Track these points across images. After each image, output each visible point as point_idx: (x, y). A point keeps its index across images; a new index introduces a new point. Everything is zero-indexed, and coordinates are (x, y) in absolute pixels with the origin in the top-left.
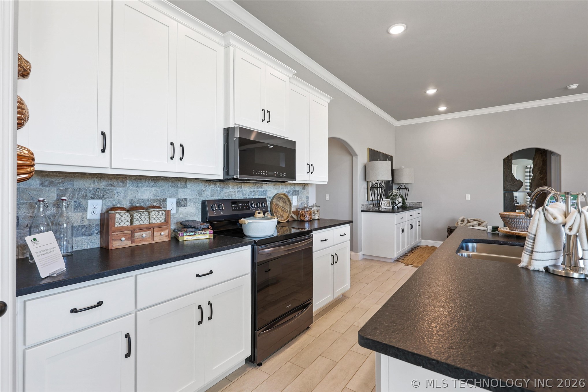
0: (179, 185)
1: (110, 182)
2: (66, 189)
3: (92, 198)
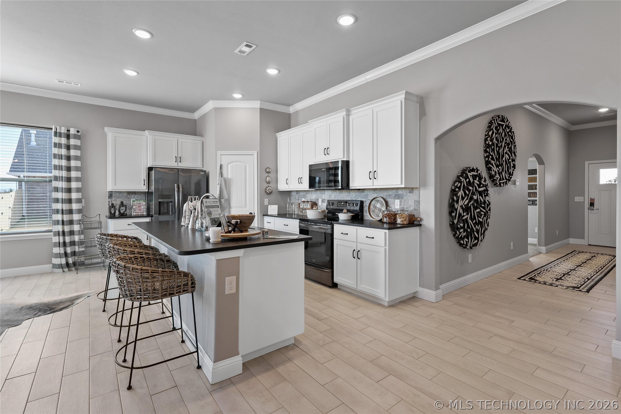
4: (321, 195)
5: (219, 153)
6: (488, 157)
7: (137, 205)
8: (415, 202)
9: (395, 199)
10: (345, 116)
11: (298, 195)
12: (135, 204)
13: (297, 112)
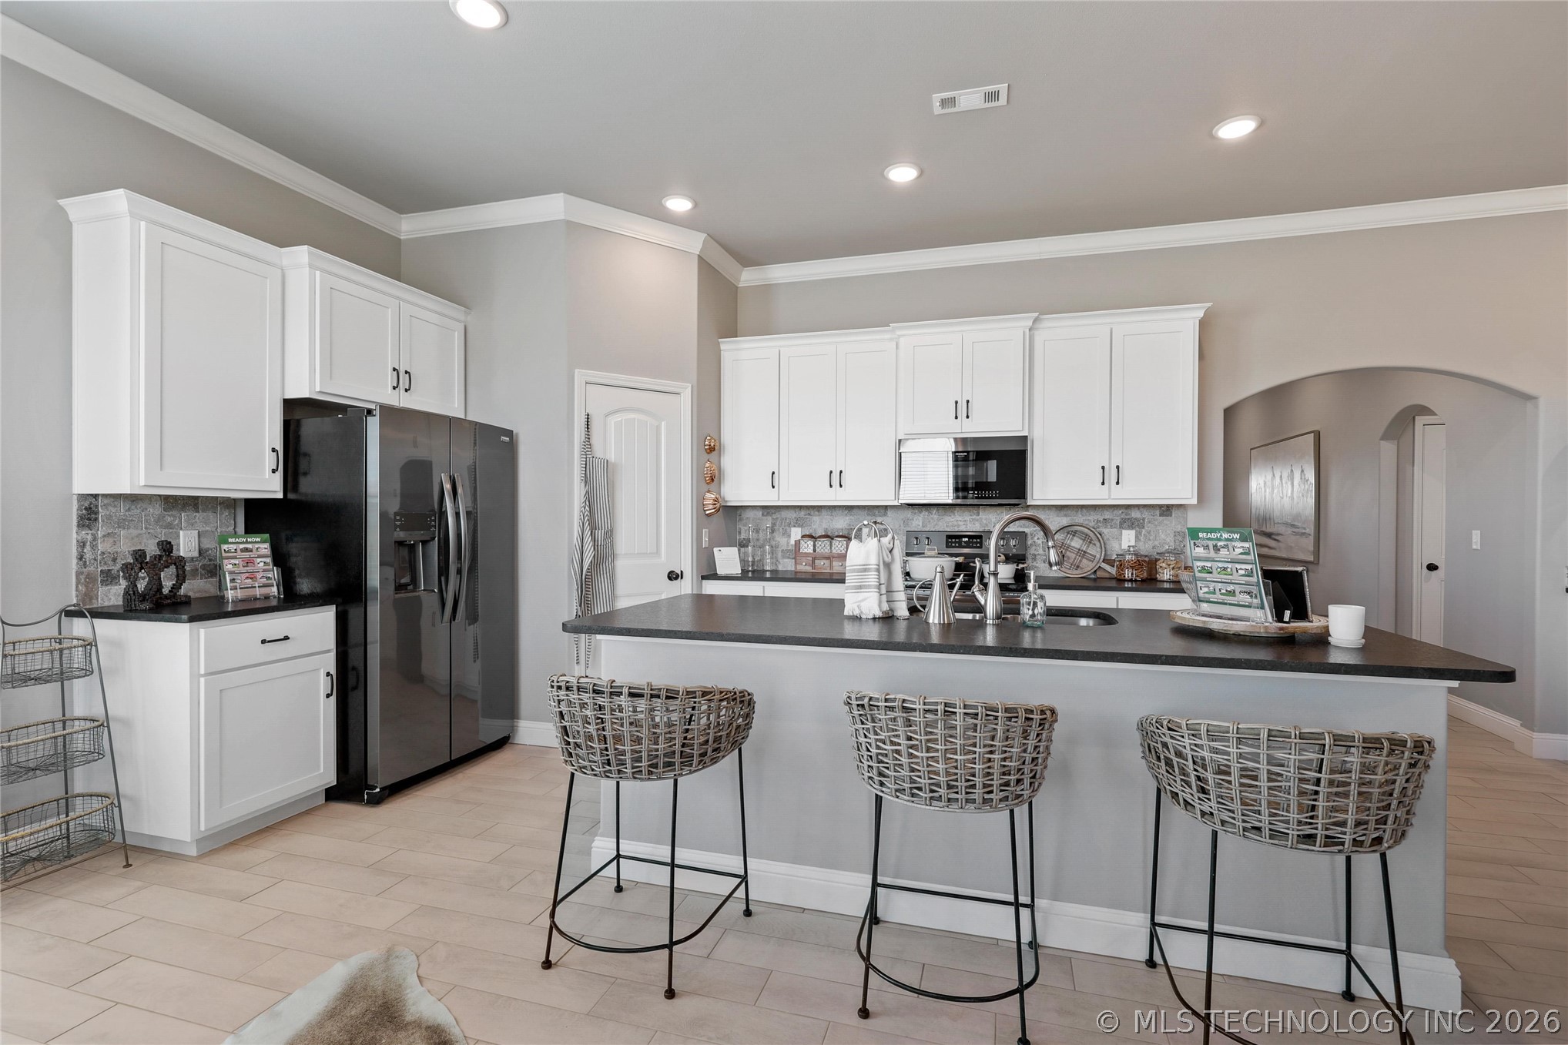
0: (877, 513)
1: (808, 512)
2: (777, 518)
3: (795, 526)
5: (580, 375)
7: (239, 554)
8: (1175, 536)
9: (1121, 527)
10: (1027, 330)
11: (769, 518)
12: (229, 552)
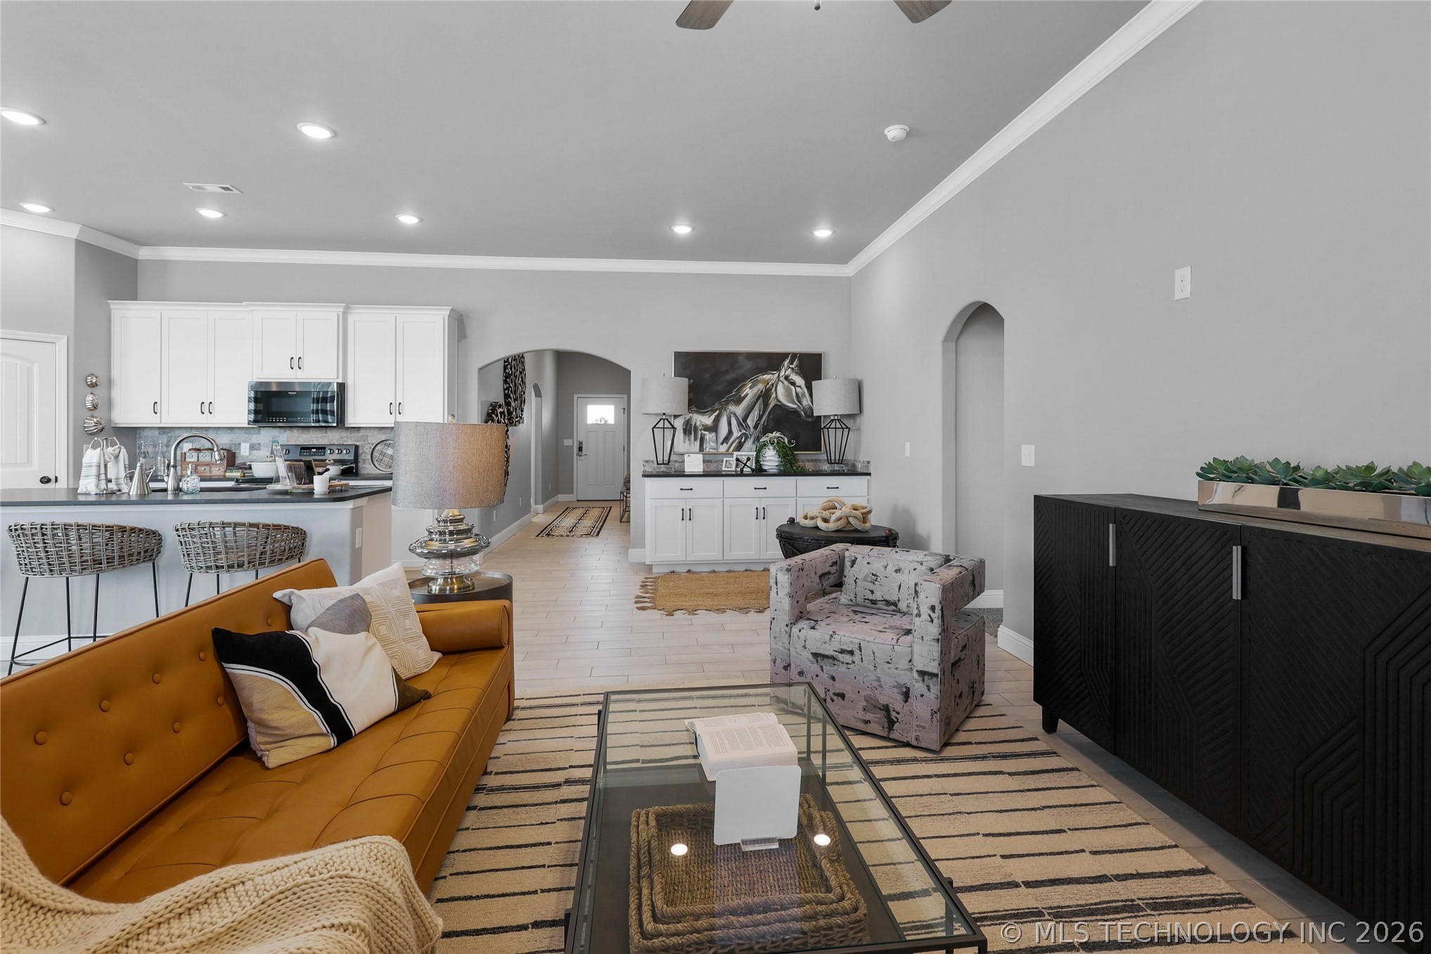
4: (247, 436)
6: (508, 389)
10: (341, 314)
11: (165, 436)
13: (164, 264)
